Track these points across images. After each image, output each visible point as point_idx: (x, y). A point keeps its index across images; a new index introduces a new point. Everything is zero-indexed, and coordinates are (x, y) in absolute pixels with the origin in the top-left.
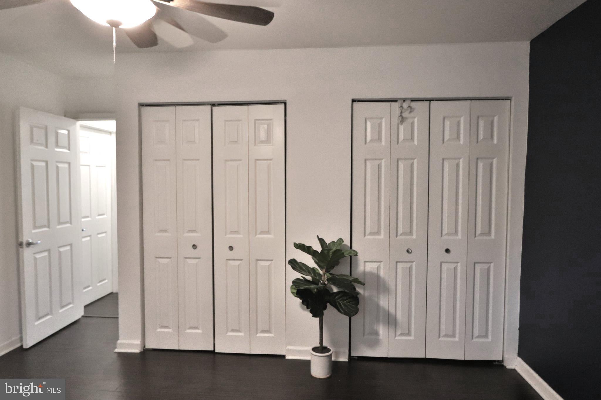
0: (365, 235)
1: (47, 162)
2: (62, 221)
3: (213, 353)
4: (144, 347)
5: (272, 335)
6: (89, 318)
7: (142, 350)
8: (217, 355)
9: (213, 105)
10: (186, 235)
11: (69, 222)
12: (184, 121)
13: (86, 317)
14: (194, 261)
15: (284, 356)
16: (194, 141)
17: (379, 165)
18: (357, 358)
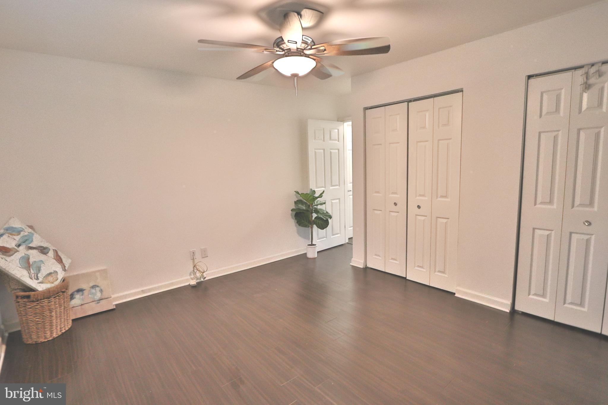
0: (535, 204)
1: (324, 150)
2: (333, 184)
3: (405, 278)
4: (366, 265)
5: (446, 276)
6: (350, 245)
7: (365, 267)
8: (407, 281)
9: (409, 101)
10: (391, 195)
11: (338, 185)
12: (390, 116)
13: (348, 243)
14: (396, 214)
15: (454, 294)
16: (396, 130)
17: (554, 137)
18: (521, 313)
